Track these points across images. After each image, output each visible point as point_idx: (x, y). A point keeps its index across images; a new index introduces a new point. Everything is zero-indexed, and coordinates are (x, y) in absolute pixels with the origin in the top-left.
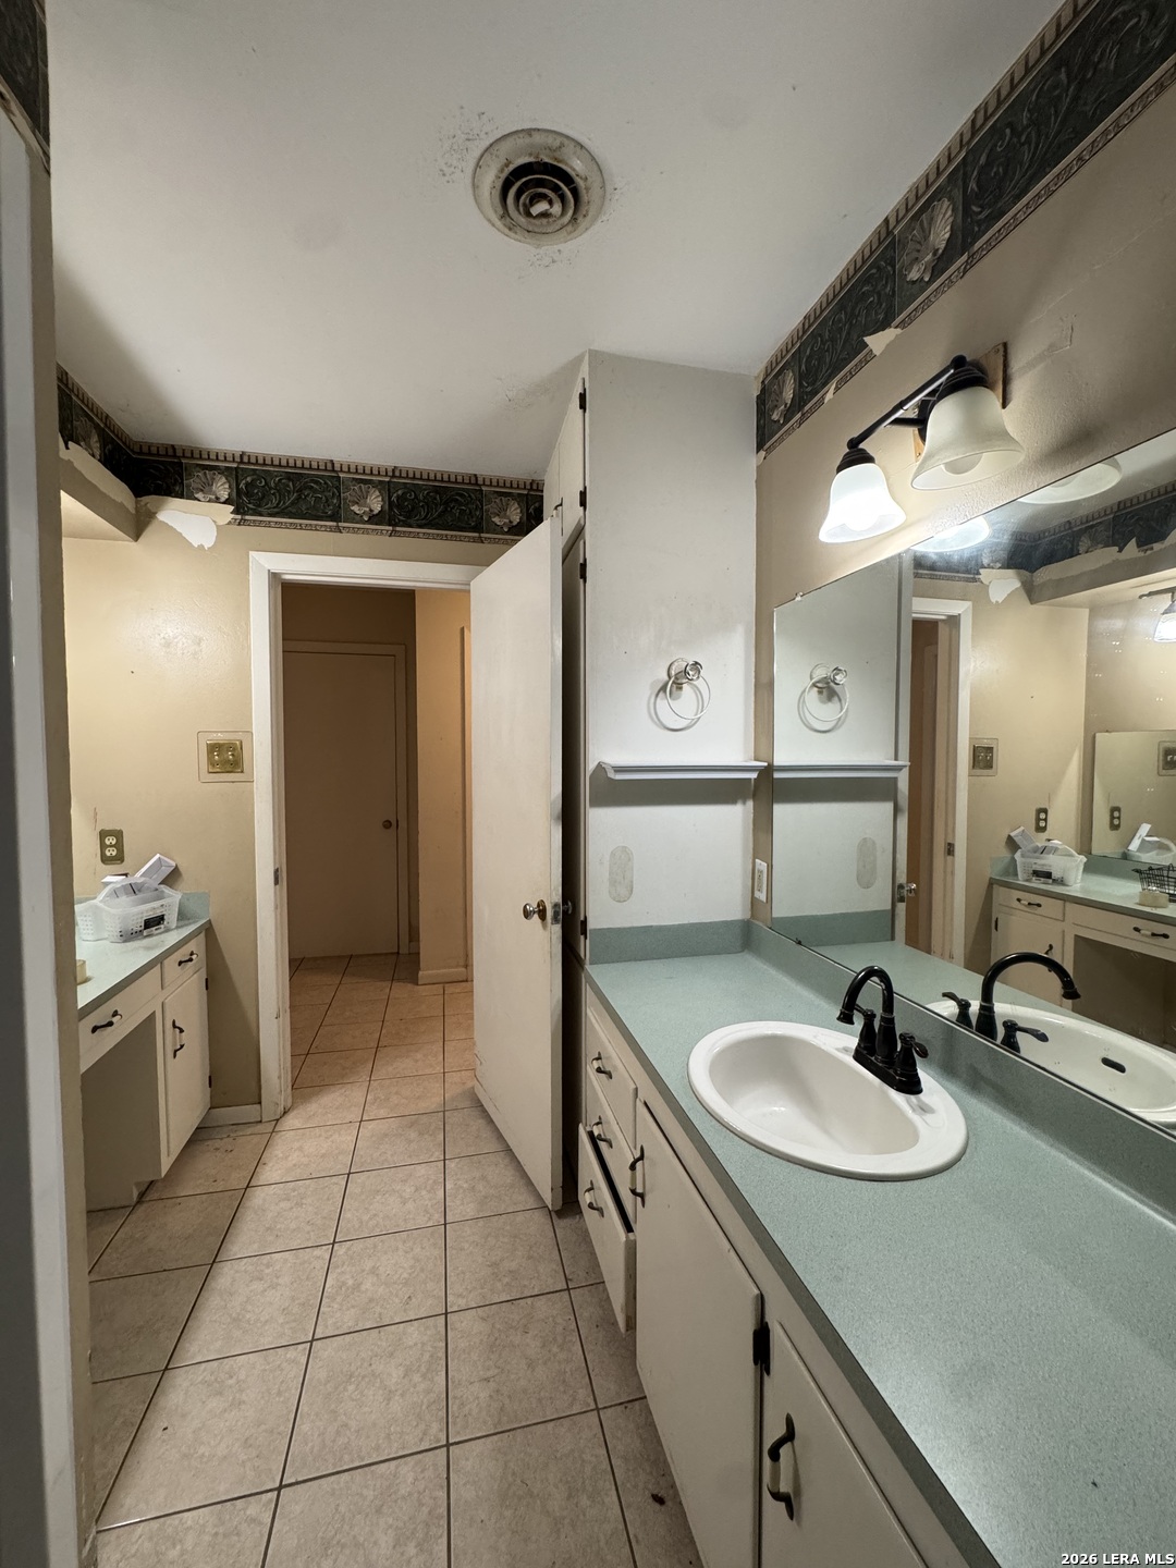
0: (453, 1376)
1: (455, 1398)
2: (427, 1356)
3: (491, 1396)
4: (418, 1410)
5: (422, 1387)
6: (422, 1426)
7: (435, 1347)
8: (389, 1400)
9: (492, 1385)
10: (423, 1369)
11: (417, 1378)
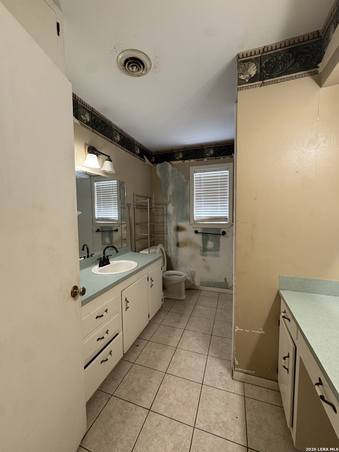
0: (158, 387)
1: (160, 382)
2: (162, 397)
3: (152, 377)
4: (169, 384)
5: (166, 389)
6: (169, 379)
7: (158, 399)
8: (175, 390)
9: (150, 380)
10: (164, 394)
11: (166, 392)
